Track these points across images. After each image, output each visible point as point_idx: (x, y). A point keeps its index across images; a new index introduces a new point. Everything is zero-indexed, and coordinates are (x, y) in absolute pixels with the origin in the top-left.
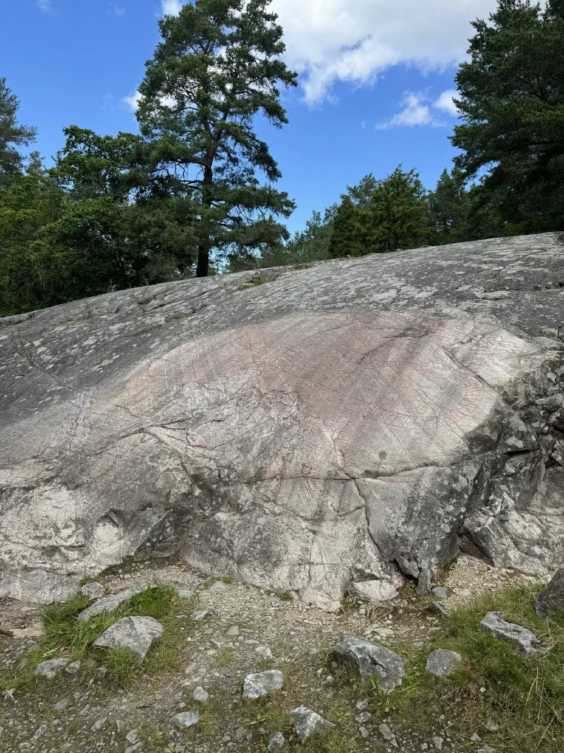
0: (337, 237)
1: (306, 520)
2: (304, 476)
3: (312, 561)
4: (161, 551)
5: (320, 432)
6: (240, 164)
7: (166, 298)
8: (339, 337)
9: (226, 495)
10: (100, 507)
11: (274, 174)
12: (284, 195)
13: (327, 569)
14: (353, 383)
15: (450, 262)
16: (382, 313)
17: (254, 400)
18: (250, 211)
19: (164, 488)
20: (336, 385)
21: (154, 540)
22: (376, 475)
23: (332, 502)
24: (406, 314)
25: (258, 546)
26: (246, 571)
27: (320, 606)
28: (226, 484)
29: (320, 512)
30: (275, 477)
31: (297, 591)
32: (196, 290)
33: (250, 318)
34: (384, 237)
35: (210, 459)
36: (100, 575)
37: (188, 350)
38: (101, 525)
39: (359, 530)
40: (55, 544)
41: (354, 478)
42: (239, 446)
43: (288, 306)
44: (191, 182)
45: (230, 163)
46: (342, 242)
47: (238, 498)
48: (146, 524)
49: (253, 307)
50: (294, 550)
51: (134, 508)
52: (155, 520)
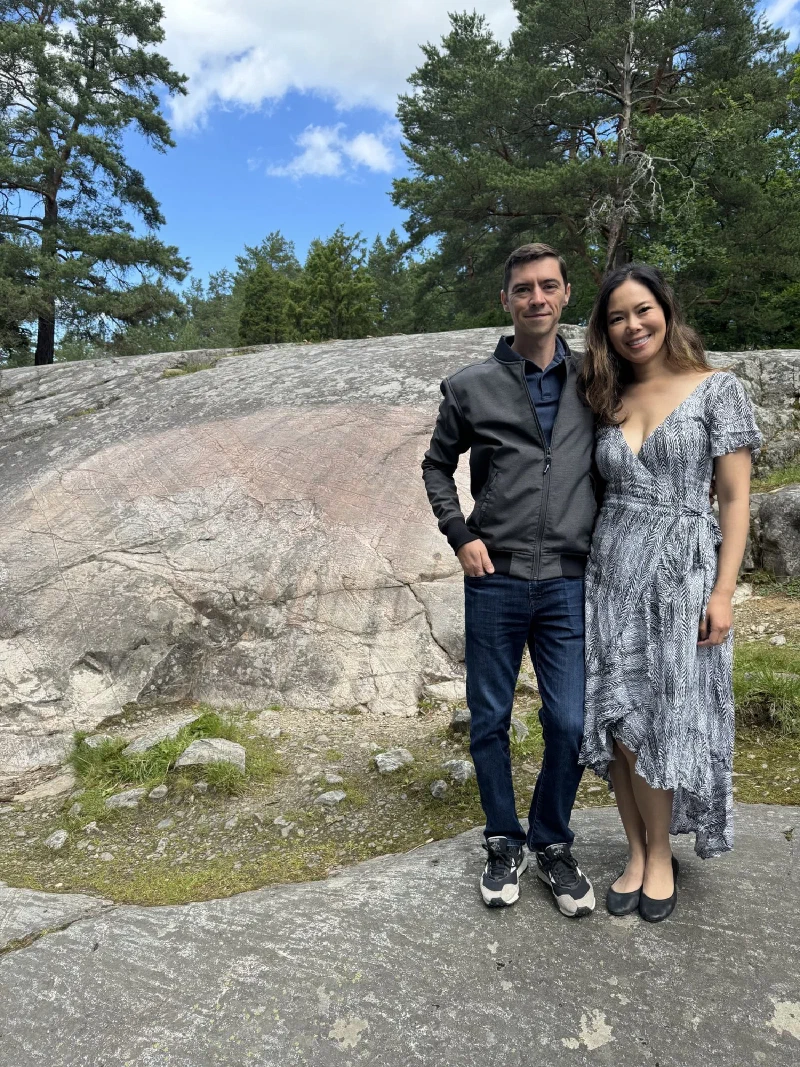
0: (252, 316)
1: (357, 634)
2: (347, 588)
3: (374, 673)
4: (170, 695)
5: (354, 540)
6: (99, 198)
7: (43, 388)
8: (347, 435)
9: (247, 620)
10: (68, 652)
11: (154, 219)
12: (174, 250)
13: (394, 678)
14: (382, 486)
15: (452, 353)
16: (392, 408)
17: (252, 513)
18: (123, 269)
19: (162, 620)
20: (360, 488)
21: (160, 682)
22: (433, 578)
23: (386, 610)
24: (420, 409)
25: (305, 669)
26: (295, 696)
27: (395, 713)
28: (246, 608)
29: (373, 624)
30: (309, 593)
31: (365, 705)
32: (90, 377)
33: (201, 414)
34: (327, 321)
35: (215, 582)
36: (97, 728)
37: (121, 457)
38: (76, 672)
39: (421, 635)
40: (18, 702)
41: (408, 584)
42: (251, 564)
43: (255, 399)
44: (21, 219)
45: (83, 195)
46: (257, 324)
47: (266, 621)
48: (145, 664)
49: (199, 401)
50: (352, 666)
51: (122, 647)
52: (157, 658)
